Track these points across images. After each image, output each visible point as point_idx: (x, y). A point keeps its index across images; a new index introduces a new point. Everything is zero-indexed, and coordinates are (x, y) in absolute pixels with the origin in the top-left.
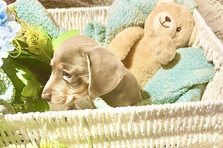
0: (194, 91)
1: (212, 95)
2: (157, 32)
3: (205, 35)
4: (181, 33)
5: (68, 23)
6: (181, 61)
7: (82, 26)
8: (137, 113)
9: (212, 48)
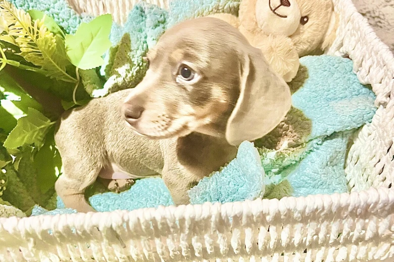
0: (335, 143)
1: (369, 151)
2: (264, 25)
3: (355, 32)
4: (309, 27)
5: (97, 4)
6: (309, 82)
7: (124, 11)
8: (223, 218)
9: (371, 59)
